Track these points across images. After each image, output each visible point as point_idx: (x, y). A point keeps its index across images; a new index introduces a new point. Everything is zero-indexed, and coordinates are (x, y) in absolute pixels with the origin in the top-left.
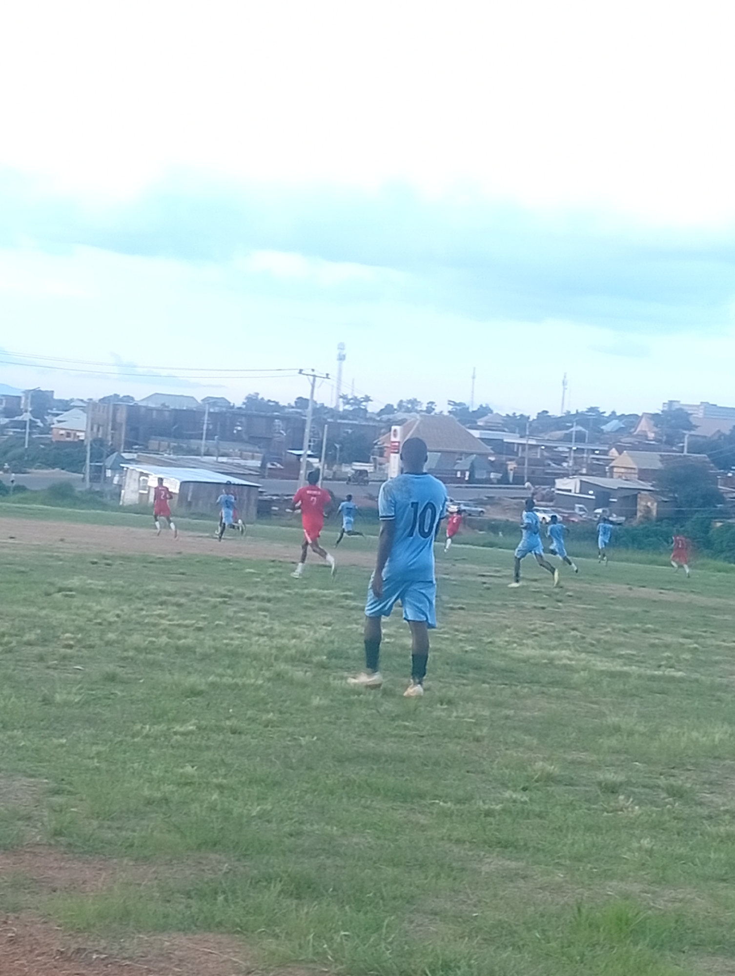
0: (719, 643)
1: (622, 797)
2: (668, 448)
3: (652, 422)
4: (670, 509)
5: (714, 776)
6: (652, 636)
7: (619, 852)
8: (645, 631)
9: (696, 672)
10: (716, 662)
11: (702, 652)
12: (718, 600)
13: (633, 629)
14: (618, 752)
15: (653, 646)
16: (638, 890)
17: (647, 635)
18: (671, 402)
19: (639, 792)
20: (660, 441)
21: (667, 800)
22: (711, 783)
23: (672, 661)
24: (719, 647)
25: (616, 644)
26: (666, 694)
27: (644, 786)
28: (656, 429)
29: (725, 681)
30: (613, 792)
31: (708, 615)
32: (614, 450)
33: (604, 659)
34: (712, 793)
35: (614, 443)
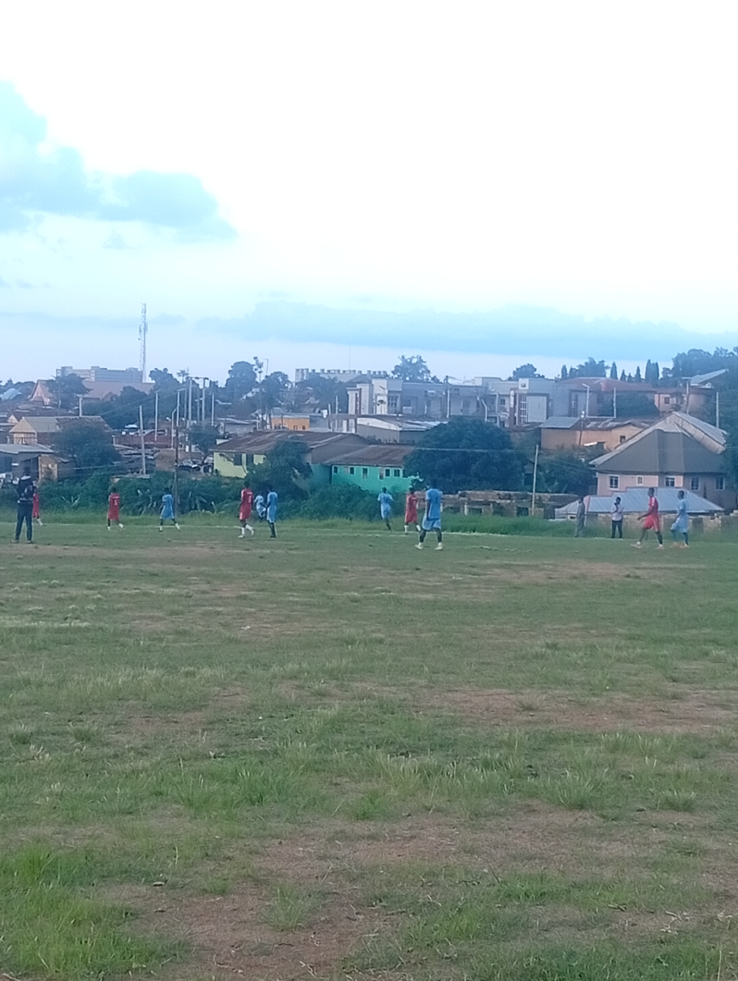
0: (120, 591)
1: (32, 747)
2: (64, 411)
3: (48, 389)
4: (70, 469)
5: (118, 718)
6: (58, 591)
7: (32, 798)
8: (51, 587)
9: (100, 620)
10: (119, 610)
11: (105, 601)
12: (119, 551)
13: (39, 585)
14: (28, 704)
15: (59, 600)
16: (50, 833)
17: (54, 590)
18: (64, 368)
19: (49, 740)
20: (56, 406)
21: (75, 745)
22: (116, 724)
23: (78, 613)
24: (121, 595)
25: (24, 601)
26: (72, 644)
27: (54, 734)
28: (51, 395)
29: (128, 626)
30: (24, 743)
31: (110, 566)
32: (12, 417)
33: (13, 617)
34: (117, 733)
35: (13, 410)
